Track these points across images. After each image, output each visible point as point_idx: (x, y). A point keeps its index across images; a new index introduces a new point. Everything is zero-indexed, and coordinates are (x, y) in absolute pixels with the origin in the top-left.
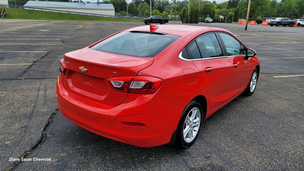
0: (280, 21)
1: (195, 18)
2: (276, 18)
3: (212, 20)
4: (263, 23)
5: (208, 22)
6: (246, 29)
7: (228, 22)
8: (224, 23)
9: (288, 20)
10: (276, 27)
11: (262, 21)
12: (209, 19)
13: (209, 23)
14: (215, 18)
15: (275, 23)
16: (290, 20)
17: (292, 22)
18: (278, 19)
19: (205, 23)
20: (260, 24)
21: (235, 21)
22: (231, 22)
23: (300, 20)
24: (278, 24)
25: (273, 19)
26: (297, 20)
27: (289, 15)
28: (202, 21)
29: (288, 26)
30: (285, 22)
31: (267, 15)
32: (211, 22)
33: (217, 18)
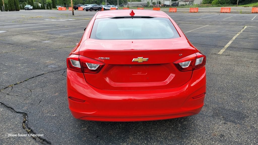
0: (92, 7)
1: (15, 5)
2: (88, 5)
3: (32, 7)
4: (79, 9)
5: (28, 9)
6: (73, 14)
7: (48, 9)
8: (45, 9)
9: (97, 6)
10: (91, 12)
11: (78, 7)
12: (29, 6)
13: (30, 10)
14: (34, 5)
15: (89, 9)
16: (98, 6)
17: (100, 8)
18: (90, 6)
19: (26, 10)
20: (77, 10)
21: (54, 8)
22: (51, 9)
23: (104, 6)
24: (91, 9)
25: (85, 5)
26: (102, 6)
27: (91, 2)
28: (22, 9)
29: (98, 10)
30: (95, 8)
31: (76, 2)
32: (32, 9)
33: (36, 5)
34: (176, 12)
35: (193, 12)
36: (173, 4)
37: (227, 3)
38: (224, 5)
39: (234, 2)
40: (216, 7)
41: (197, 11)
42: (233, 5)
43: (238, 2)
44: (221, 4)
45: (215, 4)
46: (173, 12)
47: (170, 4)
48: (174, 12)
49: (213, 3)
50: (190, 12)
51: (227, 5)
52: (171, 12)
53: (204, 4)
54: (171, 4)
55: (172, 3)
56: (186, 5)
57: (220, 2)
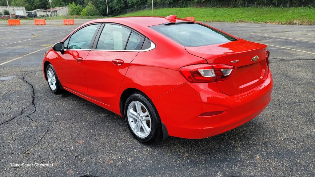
34: (45, 25)
35: (69, 25)
36: (29, 14)
37: (97, 15)
38: (93, 17)
39: (103, 13)
40: (87, 19)
41: (73, 24)
42: (104, 17)
43: (109, 13)
44: (91, 15)
45: (85, 16)
46: (41, 25)
47: (24, 14)
48: (43, 25)
49: (82, 14)
50: (65, 25)
51: (97, 16)
52: (38, 25)
53: (71, 15)
54: (26, 15)
55: (27, 13)
56: (48, 16)
57: (89, 13)
